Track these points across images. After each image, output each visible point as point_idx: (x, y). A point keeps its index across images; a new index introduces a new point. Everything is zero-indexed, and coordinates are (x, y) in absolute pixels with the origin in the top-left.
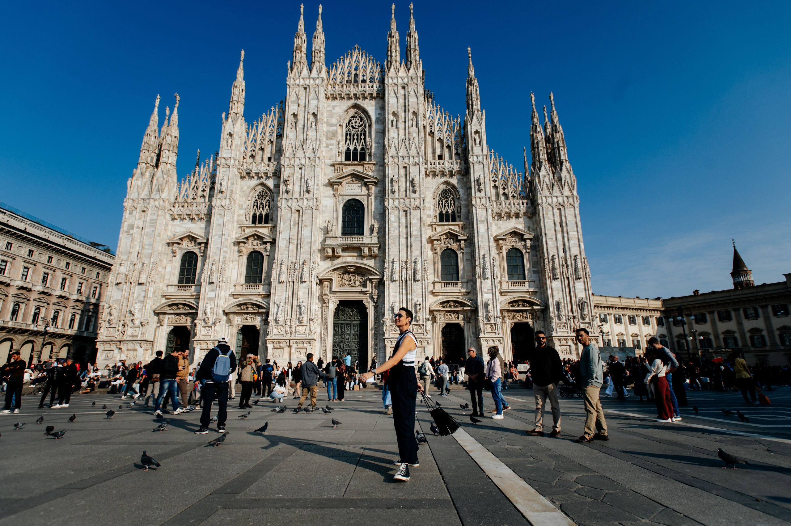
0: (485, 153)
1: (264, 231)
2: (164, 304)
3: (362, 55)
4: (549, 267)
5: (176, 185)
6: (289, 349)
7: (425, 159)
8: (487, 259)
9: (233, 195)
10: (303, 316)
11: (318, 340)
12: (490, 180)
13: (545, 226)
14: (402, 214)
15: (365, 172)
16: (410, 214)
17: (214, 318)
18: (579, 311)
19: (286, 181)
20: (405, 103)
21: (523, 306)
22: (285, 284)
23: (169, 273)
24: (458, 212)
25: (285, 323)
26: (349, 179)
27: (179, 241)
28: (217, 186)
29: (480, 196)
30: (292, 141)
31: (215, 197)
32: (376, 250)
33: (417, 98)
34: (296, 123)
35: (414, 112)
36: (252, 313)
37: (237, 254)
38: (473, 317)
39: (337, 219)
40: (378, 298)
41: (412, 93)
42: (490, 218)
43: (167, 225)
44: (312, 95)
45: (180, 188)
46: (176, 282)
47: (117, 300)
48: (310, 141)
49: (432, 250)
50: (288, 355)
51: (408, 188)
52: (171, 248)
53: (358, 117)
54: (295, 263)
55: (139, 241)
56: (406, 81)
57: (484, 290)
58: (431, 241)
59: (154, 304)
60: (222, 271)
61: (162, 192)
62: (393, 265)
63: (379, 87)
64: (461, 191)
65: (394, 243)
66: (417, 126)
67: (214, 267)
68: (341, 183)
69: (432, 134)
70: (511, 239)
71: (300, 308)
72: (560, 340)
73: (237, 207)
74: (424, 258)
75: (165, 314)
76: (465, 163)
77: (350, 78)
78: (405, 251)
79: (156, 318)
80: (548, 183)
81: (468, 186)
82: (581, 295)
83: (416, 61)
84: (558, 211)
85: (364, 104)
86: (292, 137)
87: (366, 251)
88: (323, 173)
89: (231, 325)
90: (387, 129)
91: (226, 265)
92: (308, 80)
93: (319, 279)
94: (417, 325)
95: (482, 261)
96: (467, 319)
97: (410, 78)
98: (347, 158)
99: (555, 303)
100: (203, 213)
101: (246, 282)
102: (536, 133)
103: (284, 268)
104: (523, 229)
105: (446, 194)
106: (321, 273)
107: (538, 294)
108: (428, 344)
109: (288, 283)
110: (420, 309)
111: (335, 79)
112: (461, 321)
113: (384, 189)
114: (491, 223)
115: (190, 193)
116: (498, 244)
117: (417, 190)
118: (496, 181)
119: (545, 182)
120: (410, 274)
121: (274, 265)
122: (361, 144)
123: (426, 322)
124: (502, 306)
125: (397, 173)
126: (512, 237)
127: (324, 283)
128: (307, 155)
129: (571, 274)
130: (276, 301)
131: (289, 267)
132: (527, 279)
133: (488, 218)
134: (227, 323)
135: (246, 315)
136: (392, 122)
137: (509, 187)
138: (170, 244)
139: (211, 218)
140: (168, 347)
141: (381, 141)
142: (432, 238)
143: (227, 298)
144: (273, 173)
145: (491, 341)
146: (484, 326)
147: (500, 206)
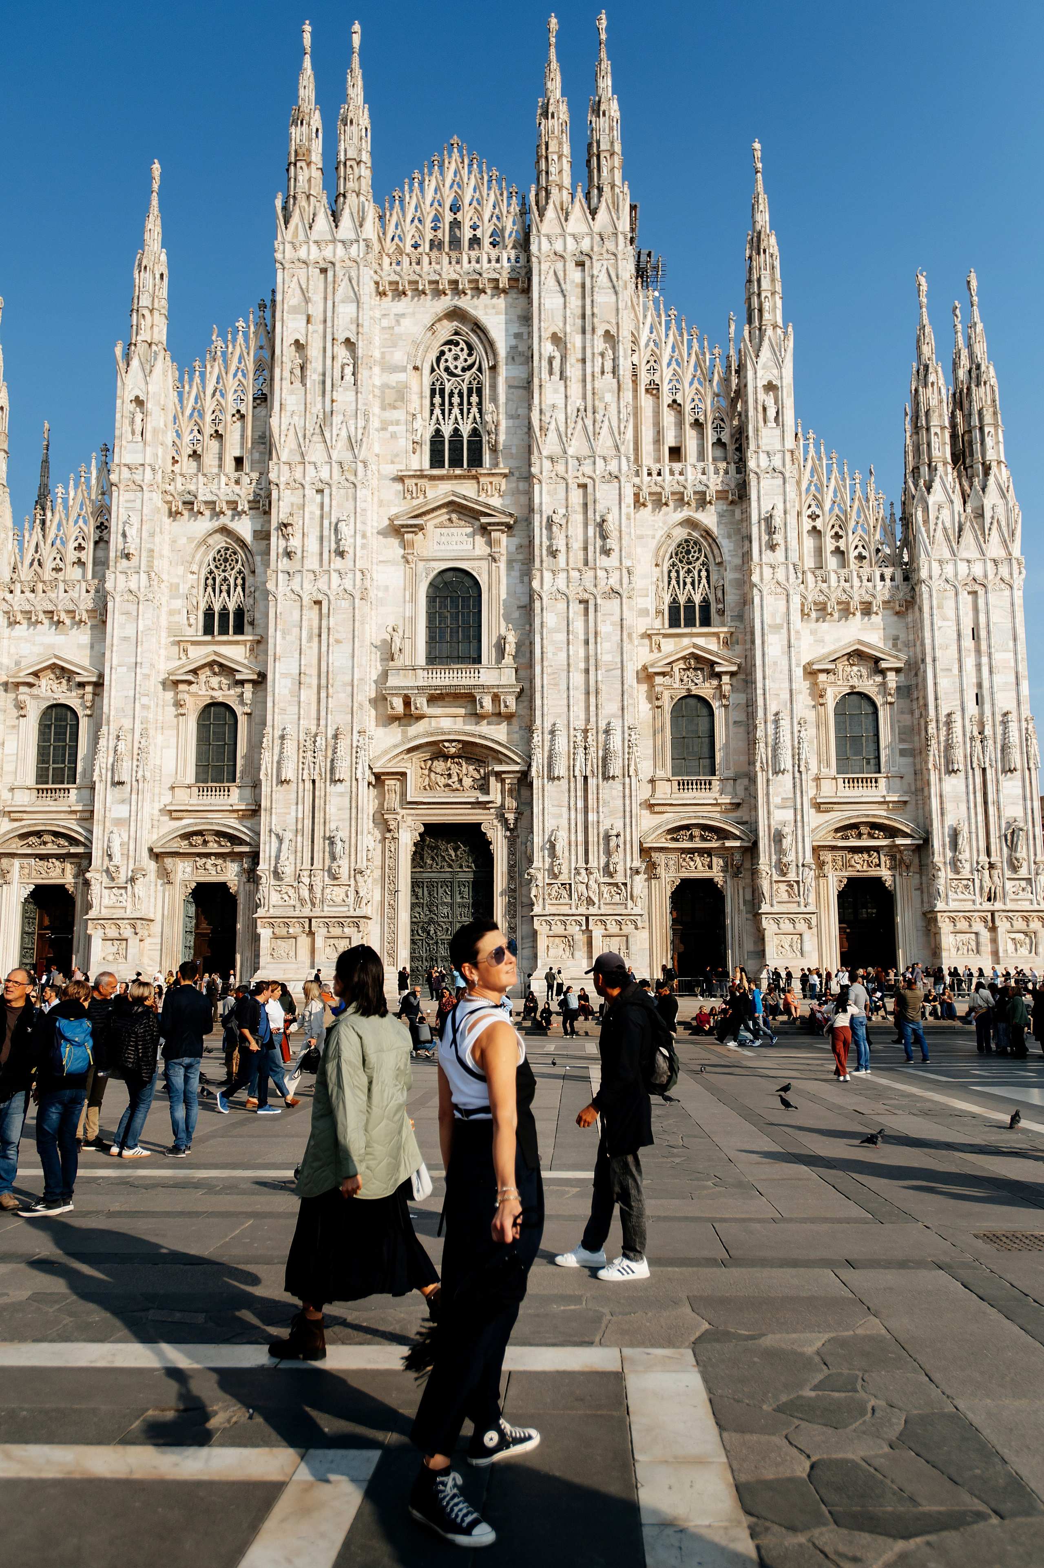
0: (790, 443)
1: (235, 651)
2: (9, 832)
3: (470, 165)
4: (939, 743)
5: (11, 534)
6: (308, 940)
7: (636, 460)
8: (785, 723)
9: (156, 563)
10: (341, 862)
11: (376, 918)
12: (799, 514)
13: (933, 637)
14: (577, 609)
15: (484, 498)
16: (596, 611)
17: (131, 867)
18: (1005, 849)
19: (286, 526)
20: (584, 307)
21: (871, 836)
22: (293, 786)
23: (14, 758)
24: (717, 601)
25: (298, 879)
26: (442, 516)
27: (31, 679)
28: (115, 541)
29: (772, 562)
30: (296, 418)
31: (112, 569)
32: (511, 701)
33: (616, 293)
34: (302, 368)
35: (607, 332)
36: (218, 855)
37: (172, 710)
38: (747, 865)
39: (413, 620)
40: (516, 819)
41: (603, 279)
42: (796, 616)
44: (343, 288)
45: (21, 543)
46: (31, 779)
48: (341, 418)
49: (650, 699)
50: (308, 953)
51: (591, 541)
52: (12, 696)
53: (462, 345)
54: (316, 735)
56: (585, 245)
57: (775, 800)
58: (647, 676)
60: (140, 755)
62: (552, 740)
63: (517, 258)
64: (726, 545)
65: (556, 685)
66: (615, 369)
67: (121, 747)
68: (421, 528)
69: (654, 389)
70: (848, 669)
71: (332, 843)
72: (953, 920)
73: (166, 591)
74: (629, 720)
75: (12, 855)
76: (739, 471)
77: (439, 234)
78: (582, 704)
80: (948, 525)
81: (744, 532)
82: (1012, 810)
83: (613, 186)
84: (969, 599)
85: (475, 308)
86: (295, 408)
87: (487, 703)
88: (376, 499)
89: (169, 883)
90: (536, 381)
91: (151, 740)
92: (331, 247)
93: (374, 774)
94: (610, 884)
95: (771, 727)
96: (733, 870)
97: (597, 238)
98: (436, 460)
99: (946, 830)
100: (83, 607)
101: (197, 781)
102: (926, 386)
103: (290, 747)
104: (881, 645)
105: (688, 552)
106: (378, 758)
107: (910, 807)
108: (637, 928)
109: (301, 785)
110: (618, 846)
111: (400, 239)
112: (717, 874)
113: (531, 543)
114: (797, 631)
115: (48, 554)
116: (815, 684)
117: (613, 547)
118: (818, 516)
119: (940, 522)
120: (595, 761)
121: (265, 740)
122: (471, 420)
123: (631, 877)
124: (817, 838)
125: (564, 502)
126: (852, 665)
127: (387, 782)
128: (334, 457)
129: (990, 760)
130: (273, 827)
131: (301, 746)
132: (883, 770)
133: (792, 618)
134: (158, 877)
135: (204, 860)
136: (550, 363)
137: (850, 533)
138: (10, 686)
139: (104, 622)
140: (24, 933)
141: (522, 411)
142: (650, 670)
143: (156, 818)
144: (249, 502)
145: (787, 921)
146: (771, 888)
147: (825, 585)
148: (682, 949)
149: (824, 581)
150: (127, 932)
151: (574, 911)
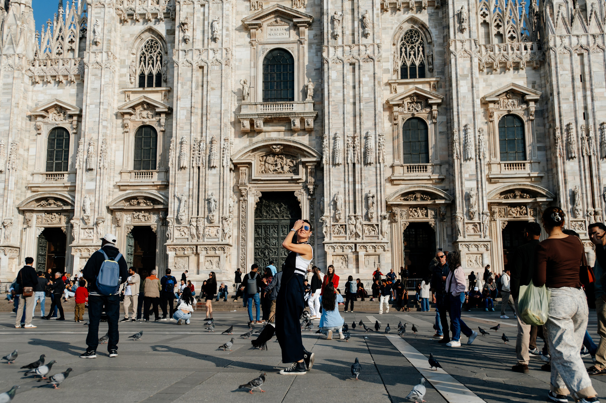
1: (156, 97)
2: (30, 198)
4: (562, 141)
5: (34, 34)
6: (195, 258)
8: (471, 131)
9: (112, 47)
11: (235, 245)
12: (477, 13)
13: (557, 80)
14: (348, 68)
15: (295, 8)
16: (359, 69)
17: (96, 216)
18: (604, 203)
19: (183, 24)
21: (522, 197)
22: (187, 170)
23: (34, 157)
24: (429, 64)
25: (190, 223)
26: (272, 19)
27: (43, 113)
28: (89, 35)
29: (462, 39)
31: (87, 51)
32: (311, 122)
36: (146, 211)
37: (121, 130)
38: (448, 214)
39: (255, 78)
40: (314, 189)
42: (476, 70)
43: (26, 91)
45: (40, 39)
46: (43, 168)
49: (390, 120)
50: (196, 265)
51: (356, 29)
52: (33, 123)
54: (201, 141)
57: (465, 176)
58: (389, 107)
59: (17, 199)
60: (102, 153)
61: (17, 45)
62: (335, 143)
64: (434, 32)
65: (337, 111)
67: (91, 149)
68: (260, 26)
70: (506, 101)
71: (209, 203)
73: (118, 64)
74: (379, 131)
75: (32, 211)
78: (352, 123)
79: (21, 217)
80: (565, 15)
81: (444, 24)
84: (579, 58)
87: (297, 123)
88: (234, 11)
89: (118, 226)
91: (108, 146)
93: (233, 163)
94: (369, 225)
95: (462, 134)
96: (440, 217)
99: (568, 192)
100: (72, 73)
101: (135, 168)
103: (186, 149)
104: (526, 86)
105: (412, 37)
106: (236, 154)
107: (544, 180)
108: (384, 250)
109: (192, 170)
110: (373, 203)
112: (430, 219)
113: (322, 33)
114: (477, 79)
115: (54, 45)
116: (487, 109)
117: (369, 32)
118: (487, 15)
119: (560, 14)
120: (359, 154)
121: (171, 145)
123: (381, 221)
124: (490, 198)
125: (341, 8)
126: (508, 99)
127: (241, 168)
129: (594, 151)
130: (176, 194)
131: (192, 148)
132: (528, 158)
133: (474, 71)
134: (112, 223)
135: (138, 213)
137: (506, 23)
138: (33, 117)
139: (83, 81)
140: (39, 255)
142: (391, 103)
143: (111, 190)
144: (164, 14)
145: (473, 246)
146: (464, 227)
147: (492, 53)
148: (410, 263)
149: (492, 51)
151: (348, 241)
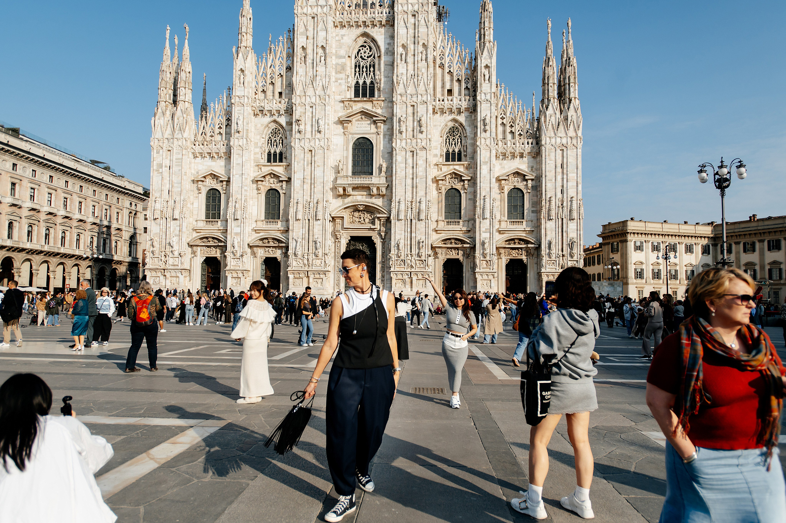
0: (494, 89)
1: (279, 169)
2: (196, 237)
4: (546, 208)
5: (194, 122)
6: (307, 279)
7: (434, 95)
8: (487, 200)
9: (249, 134)
10: (319, 250)
11: (332, 271)
12: (497, 118)
13: (546, 167)
14: (409, 154)
15: (374, 110)
16: (417, 155)
17: (241, 251)
18: (569, 249)
19: (298, 121)
20: (415, 33)
21: (519, 243)
22: (301, 221)
23: (197, 209)
24: (464, 151)
25: (303, 256)
26: (359, 116)
27: (203, 179)
28: (234, 126)
29: (485, 137)
30: (302, 78)
31: (233, 137)
32: (384, 190)
33: (428, 28)
34: (305, 57)
35: (424, 44)
36: (273, 247)
37: (256, 192)
38: (472, 254)
39: (347, 158)
40: (385, 235)
41: (422, 22)
42: (493, 158)
43: (190, 163)
44: (321, 25)
45: (198, 126)
46: (203, 217)
47: (156, 234)
48: (320, 78)
49: (437, 190)
51: (415, 128)
52: (196, 185)
53: (368, 47)
54: (310, 202)
55: (168, 179)
56: (416, 8)
57: (483, 229)
58: (436, 181)
59: (187, 237)
60: (244, 209)
61: (184, 131)
62: (399, 205)
63: (389, 12)
64: (468, 129)
65: (401, 184)
66: (426, 59)
67: (237, 205)
68: (350, 121)
69: (442, 66)
70: (513, 179)
71: (316, 243)
73: (253, 145)
74: (428, 198)
75: (197, 246)
76: (474, 100)
77: (359, 2)
78: (411, 191)
79: (190, 249)
80: (554, 123)
81: (474, 125)
82: (572, 234)
84: (560, 152)
85: (373, 32)
86: (302, 74)
87: (375, 191)
88: (333, 110)
89: (255, 257)
90: (395, 63)
91: (248, 203)
92: (316, 8)
93: (332, 217)
94: (420, 260)
95: (482, 201)
96: (466, 255)
97: (421, 5)
98: (357, 94)
99: (547, 242)
100: (222, 151)
101: (266, 218)
102: (548, 66)
103: (300, 207)
104: (526, 169)
105: (454, 132)
106: (333, 211)
107: (534, 233)
109: (304, 221)
110: (423, 246)
111: (343, 4)
112: (460, 257)
113: (393, 128)
115: (208, 130)
116: (500, 185)
117: (424, 130)
118: (504, 118)
119: (551, 122)
120: (415, 213)
121: (291, 204)
122: (370, 78)
123: (428, 257)
124: (498, 244)
125: (405, 112)
126: (515, 177)
127: (337, 220)
128: (317, 94)
129: (565, 215)
130: (294, 237)
131: (304, 206)
132: (525, 218)
134: (251, 255)
135: (268, 249)
136: (401, 56)
138: (195, 181)
139: (230, 157)
140: (202, 274)
141: (390, 75)
142: (437, 178)
143: (250, 232)
144: (285, 110)
145: (485, 275)
146: (480, 262)
147: (506, 146)
148: (446, 284)
149: (505, 144)
150: (240, 275)
151: (406, 270)
